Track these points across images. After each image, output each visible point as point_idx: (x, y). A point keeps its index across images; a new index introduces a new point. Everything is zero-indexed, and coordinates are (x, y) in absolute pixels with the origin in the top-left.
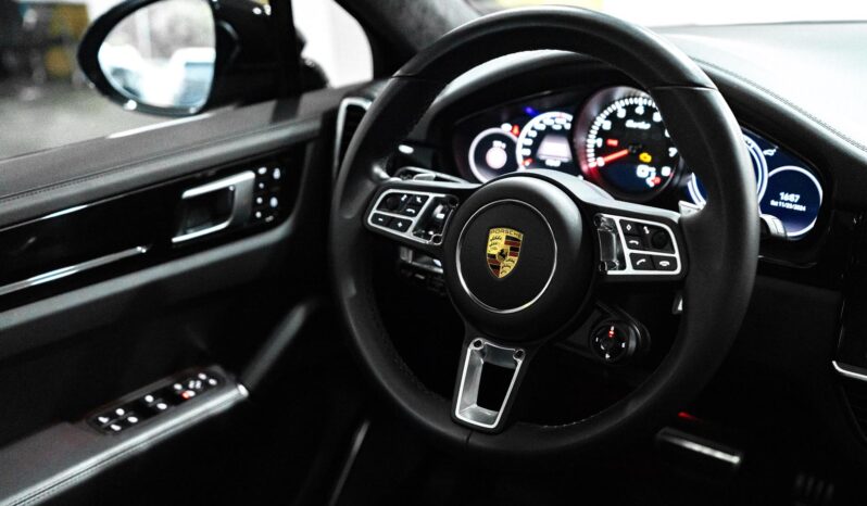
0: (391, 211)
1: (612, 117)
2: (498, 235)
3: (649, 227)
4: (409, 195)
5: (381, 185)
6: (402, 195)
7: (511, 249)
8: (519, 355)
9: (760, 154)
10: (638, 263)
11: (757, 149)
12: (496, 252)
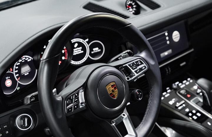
2: (109, 87)
3: (135, 62)
7: (114, 88)
8: (124, 115)
9: (84, 42)
10: (138, 72)
11: (83, 40)
12: (111, 92)
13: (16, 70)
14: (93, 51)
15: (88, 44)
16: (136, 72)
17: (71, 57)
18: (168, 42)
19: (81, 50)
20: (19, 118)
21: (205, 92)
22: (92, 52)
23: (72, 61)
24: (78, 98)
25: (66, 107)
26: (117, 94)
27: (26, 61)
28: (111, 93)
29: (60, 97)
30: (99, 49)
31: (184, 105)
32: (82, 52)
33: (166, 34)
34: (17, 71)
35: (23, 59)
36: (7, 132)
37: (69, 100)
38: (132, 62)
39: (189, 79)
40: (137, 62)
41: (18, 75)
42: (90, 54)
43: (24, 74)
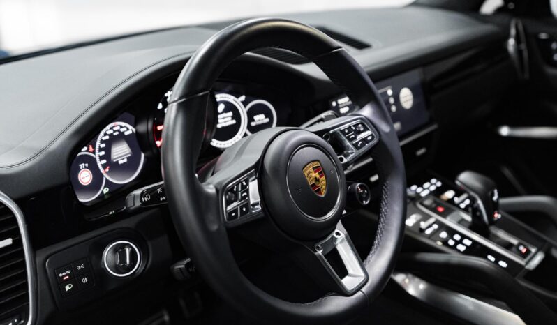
3: (354, 126)
4: (237, 185)
7: (320, 173)
9: (237, 102)
10: (359, 145)
11: (235, 99)
12: (313, 182)
13: (101, 150)
14: (254, 121)
15: (245, 106)
16: (355, 145)
17: (212, 131)
18: (394, 109)
19: (230, 118)
20: (112, 250)
21: (476, 196)
22: (253, 124)
23: (213, 140)
24: (247, 191)
25: (226, 208)
26: (324, 187)
27: (121, 134)
28: (314, 184)
29: (211, 186)
30: (266, 117)
31: (435, 226)
32: (234, 122)
33: (390, 92)
34: (103, 153)
35: (115, 129)
36: (85, 280)
37: (229, 193)
38: (347, 125)
39: (434, 181)
40: (356, 126)
41: (104, 161)
42: (249, 127)
43: (117, 162)
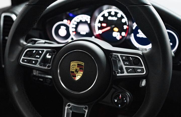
0: (29, 57)
1: (103, 16)
2: (74, 64)
3: (132, 57)
4: (36, 50)
5: (25, 47)
6: (34, 50)
7: (80, 69)
8: (86, 108)
10: (129, 71)
12: (74, 71)
16: (127, 69)
27: (86, 22)
28: (74, 72)
43: (80, 33)
